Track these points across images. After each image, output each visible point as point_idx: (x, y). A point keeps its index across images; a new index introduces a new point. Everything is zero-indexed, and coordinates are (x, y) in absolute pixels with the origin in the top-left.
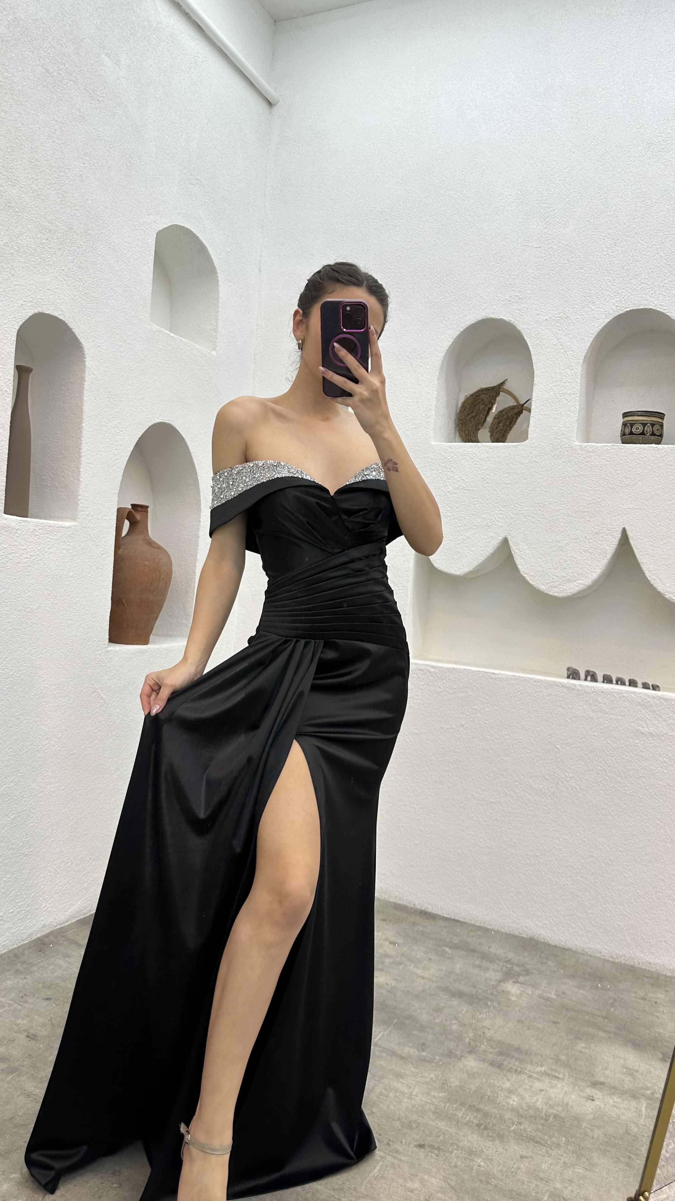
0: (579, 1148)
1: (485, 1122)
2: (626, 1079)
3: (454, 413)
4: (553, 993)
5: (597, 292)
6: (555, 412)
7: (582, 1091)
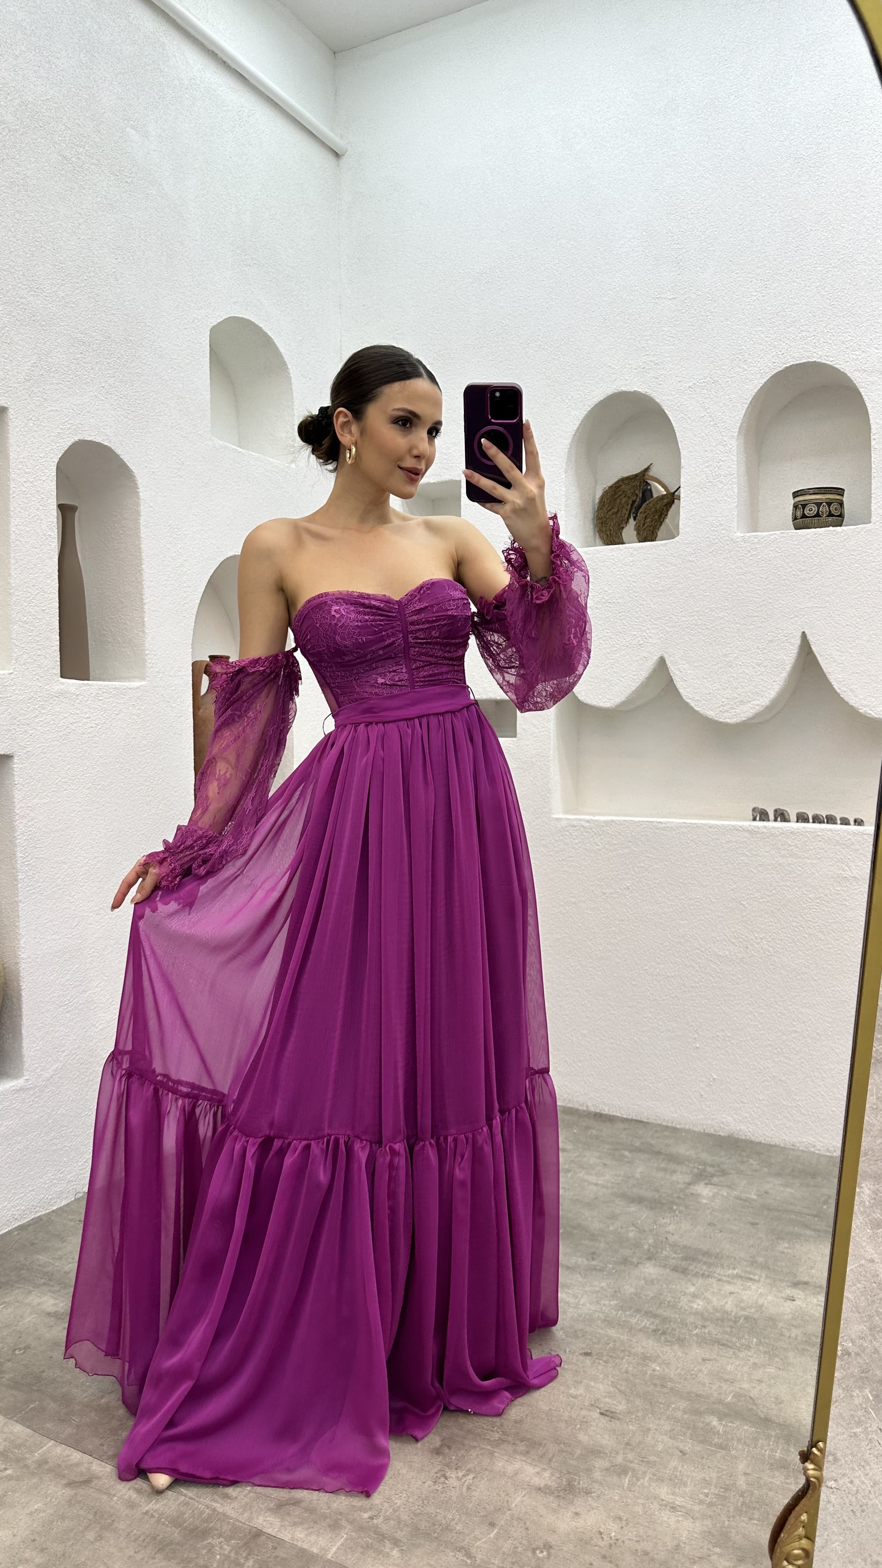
0: (773, 1348)
1: (663, 1328)
3: (591, 511)
4: (753, 1193)
5: (748, 347)
6: (709, 499)
7: (781, 1292)
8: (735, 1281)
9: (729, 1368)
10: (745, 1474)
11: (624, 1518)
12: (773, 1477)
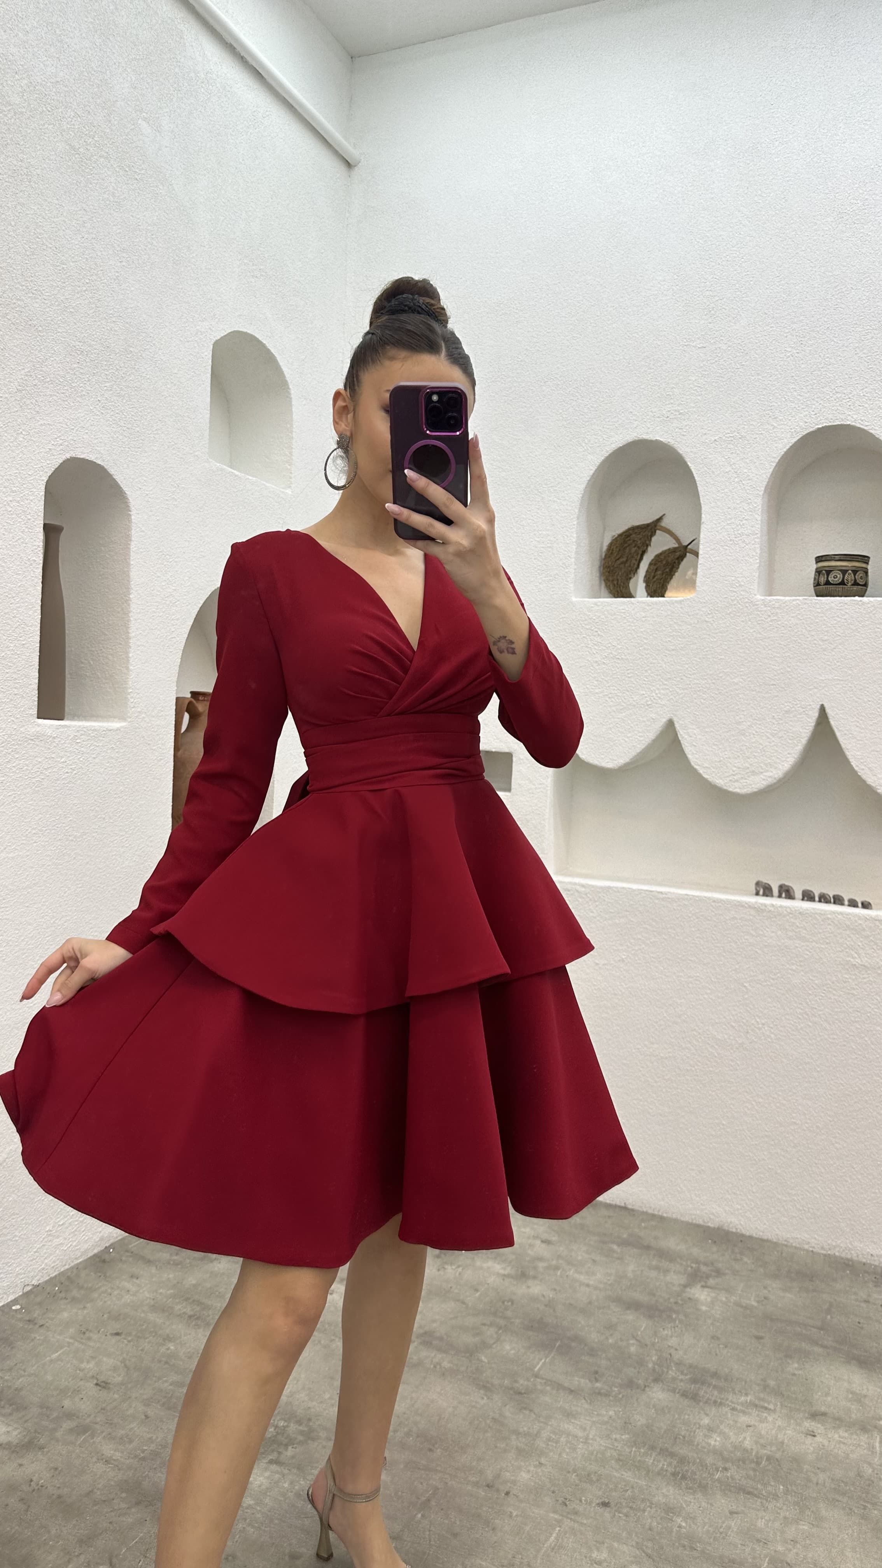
0: (802, 1498)
1: (682, 1470)
2: (853, 1407)
3: (598, 558)
4: (752, 1299)
5: (779, 404)
6: (729, 558)
7: (799, 1424)
8: (750, 1410)
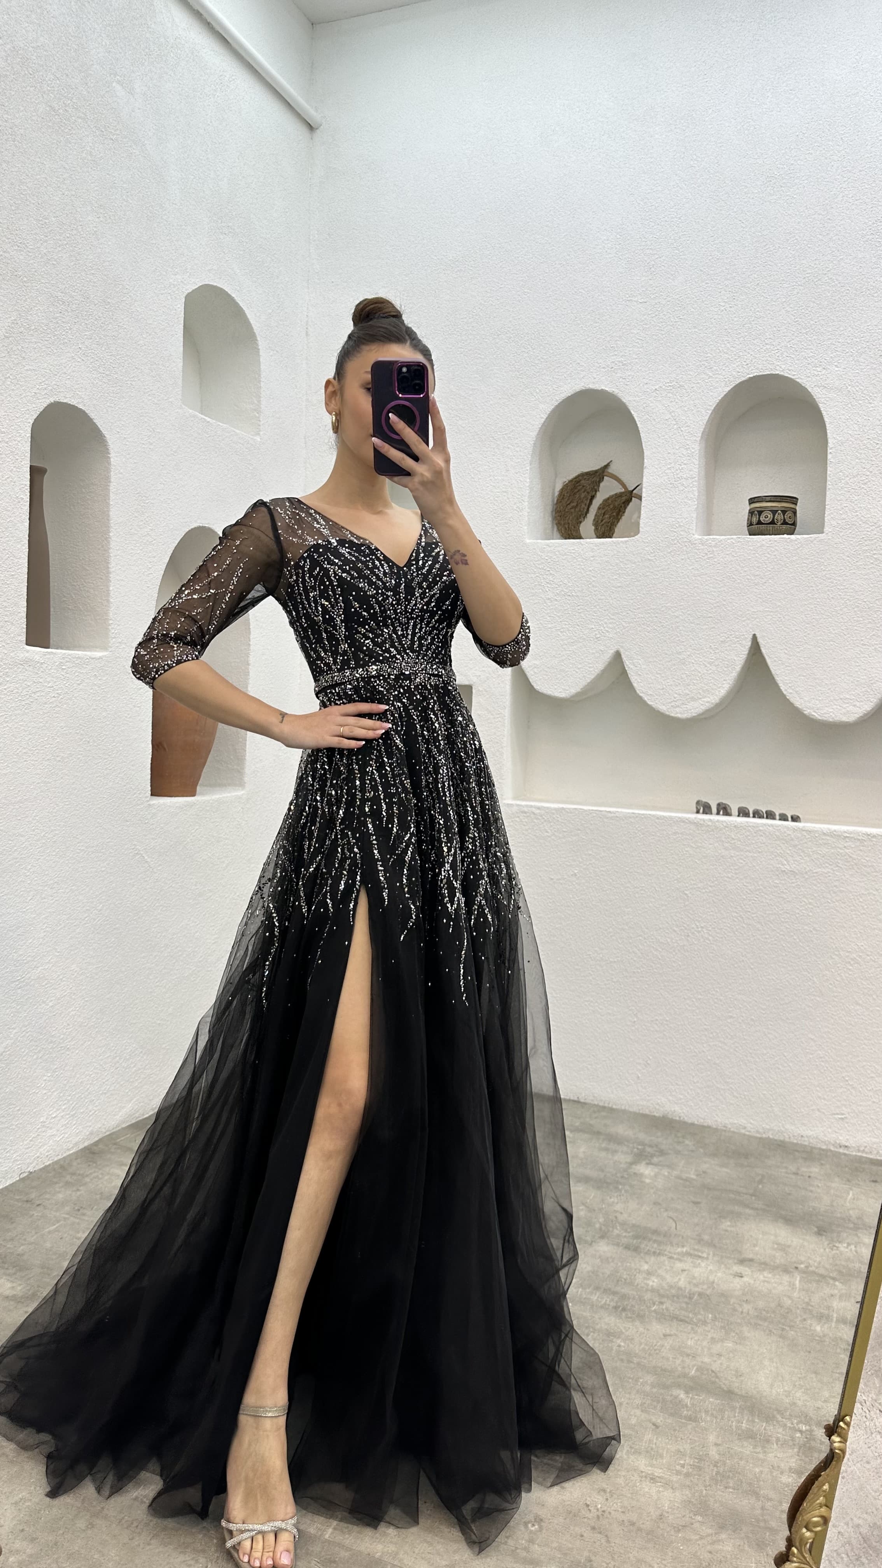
0: (727, 1324)
1: (623, 1304)
2: (777, 1254)
3: (551, 503)
4: (692, 1173)
5: (714, 355)
6: (670, 500)
7: (729, 1269)
8: (685, 1259)
9: (689, 1342)
10: (716, 1444)
11: (608, 1490)
12: (742, 1446)
